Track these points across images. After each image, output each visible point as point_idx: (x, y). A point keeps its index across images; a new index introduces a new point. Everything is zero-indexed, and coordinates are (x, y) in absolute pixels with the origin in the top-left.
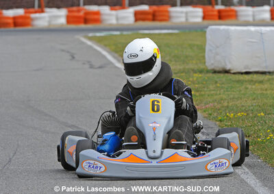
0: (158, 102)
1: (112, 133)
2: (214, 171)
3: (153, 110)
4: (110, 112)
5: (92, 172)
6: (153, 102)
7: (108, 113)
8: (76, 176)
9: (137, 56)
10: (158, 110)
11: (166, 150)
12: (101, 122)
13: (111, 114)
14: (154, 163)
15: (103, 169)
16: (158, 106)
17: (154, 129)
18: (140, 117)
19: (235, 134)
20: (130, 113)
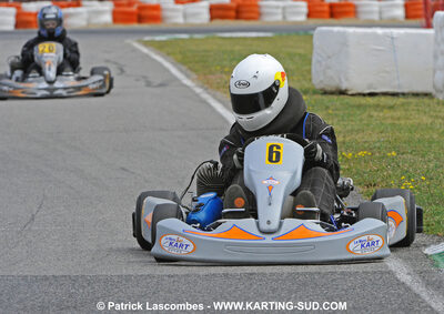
0: (278, 147)
1: (212, 195)
2: (359, 252)
3: (270, 160)
4: (211, 162)
5: (174, 252)
6: (271, 147)
7: (208, 164)
8: (153, 259)
9: (247, 84)
10: (278, 160)
11: (286, 220)
12: (196, 177)
13: (212, 165)
14: (269, 239)
15: (190, 248)
16: (278, 154)
17: (270, 188)
18: (249, 170)
19: (399, 199)
20: (237, 165)
